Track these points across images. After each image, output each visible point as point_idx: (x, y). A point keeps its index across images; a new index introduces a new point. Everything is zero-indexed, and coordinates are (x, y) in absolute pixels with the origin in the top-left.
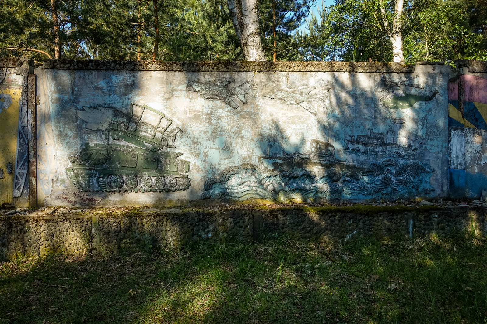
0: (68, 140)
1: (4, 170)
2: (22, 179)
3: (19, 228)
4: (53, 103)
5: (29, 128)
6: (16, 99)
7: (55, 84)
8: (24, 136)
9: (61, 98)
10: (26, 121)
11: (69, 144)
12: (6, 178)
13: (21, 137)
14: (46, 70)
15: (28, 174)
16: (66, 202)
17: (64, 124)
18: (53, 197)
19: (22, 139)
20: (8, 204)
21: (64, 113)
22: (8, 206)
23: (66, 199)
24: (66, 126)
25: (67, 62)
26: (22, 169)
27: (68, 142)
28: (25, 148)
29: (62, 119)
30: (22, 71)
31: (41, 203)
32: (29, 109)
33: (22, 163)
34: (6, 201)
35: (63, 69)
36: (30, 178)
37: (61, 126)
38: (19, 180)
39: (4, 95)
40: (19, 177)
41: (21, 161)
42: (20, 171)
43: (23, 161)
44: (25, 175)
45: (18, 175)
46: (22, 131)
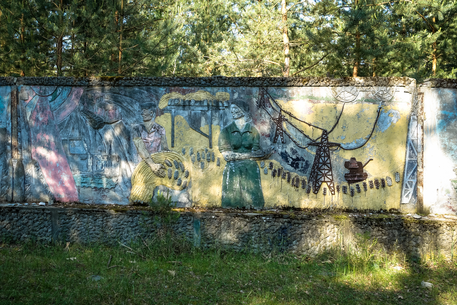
0: (453, 153)
1: (392, 179)
2: (411, 187)
3: (433, 231)
4: (439, 119)
5: (418, 142)
6: (403, 114)
7: (441, 101)
8: (414, 149)
9: (447, 114)
10: (415, 135)
11: (453, 157)
12: (394, 185)
13: (410, 149)
14: (432, 89)
15: (417, 183)
16: (451, 210)
17: (450, 139)
18: (439, 205)
19: (412, 151)
20: (396, 210)
21: (449, 128)
22: (395, 211)
23: (451, 207)
24: (451, 140)
25: (454, 81)
26: (412, 178)
27: (452, 155)
28: (415, 159)
29: (447, 133)
30: (412, 89)
31: (427, 210)
32: (419, 124)
33: (411, 172)
34: (393, 207)
35: (449, 88)
36: (418, 187)
37: (446, 140)
38: (408, 188)
39: (393, 111)
40: (409, 186)
41: (411, 171)
42: (409, 180)
43: (412, 171)
44: (414, 184)
45: (407, 184)
46: (412, 144)
